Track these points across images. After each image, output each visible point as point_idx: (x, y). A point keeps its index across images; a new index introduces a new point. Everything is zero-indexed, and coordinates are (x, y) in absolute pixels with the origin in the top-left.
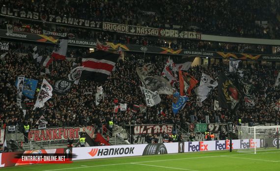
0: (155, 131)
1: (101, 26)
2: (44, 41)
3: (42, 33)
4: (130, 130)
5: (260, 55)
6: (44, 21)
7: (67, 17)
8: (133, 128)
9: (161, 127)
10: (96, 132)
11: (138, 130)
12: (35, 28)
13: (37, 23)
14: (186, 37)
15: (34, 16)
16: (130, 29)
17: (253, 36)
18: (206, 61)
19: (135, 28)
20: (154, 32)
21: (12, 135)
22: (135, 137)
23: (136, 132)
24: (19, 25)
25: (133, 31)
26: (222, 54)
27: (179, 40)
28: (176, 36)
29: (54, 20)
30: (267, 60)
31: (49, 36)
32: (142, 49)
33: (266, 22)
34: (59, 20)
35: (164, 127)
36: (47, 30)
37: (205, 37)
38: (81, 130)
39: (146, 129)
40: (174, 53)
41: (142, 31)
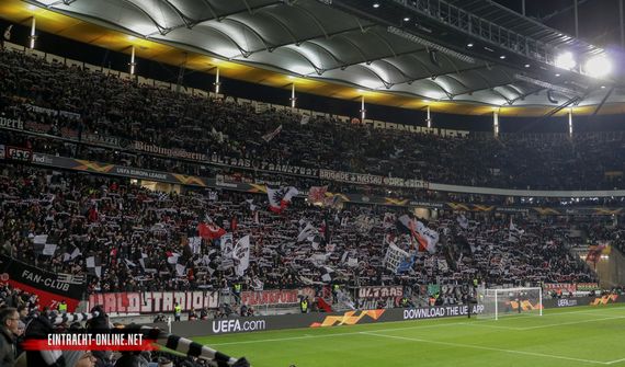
0: (383, 295)
1: (318, 174)
2: (256, 191)
3: (254, 182)
4: (355, 294)
5: (492, 207)
6: (256, 169)
7: (281, 165)
8: (358, 290)
9: (389, 289)
10: (316, 295)
11: (363, 293)
12: (246, 177)
13: (248, 171)
14: (412, 185)
15: (245, 164)
16: (350, 177)
17: (486, 185)
18: (434, 213)
19: (356, 176)
20: (376, 180)
22: (360, 301)
23: (360, 295)
24: (229, 174)
25: (353, 179)
26: (452, 205)
27: (404, 189)
28: (402, 184)
29: (267, 168)
30: (501, 212)
31: (261, 185)
32: (364, 199)
33: (498, 170)
34: (272, 168)
35: (392, 289)
36: (259, 178)
37: (433, 186)
38: (300, 292)
39: (372, 292)
40: (399, 204)
41: (363, 179)
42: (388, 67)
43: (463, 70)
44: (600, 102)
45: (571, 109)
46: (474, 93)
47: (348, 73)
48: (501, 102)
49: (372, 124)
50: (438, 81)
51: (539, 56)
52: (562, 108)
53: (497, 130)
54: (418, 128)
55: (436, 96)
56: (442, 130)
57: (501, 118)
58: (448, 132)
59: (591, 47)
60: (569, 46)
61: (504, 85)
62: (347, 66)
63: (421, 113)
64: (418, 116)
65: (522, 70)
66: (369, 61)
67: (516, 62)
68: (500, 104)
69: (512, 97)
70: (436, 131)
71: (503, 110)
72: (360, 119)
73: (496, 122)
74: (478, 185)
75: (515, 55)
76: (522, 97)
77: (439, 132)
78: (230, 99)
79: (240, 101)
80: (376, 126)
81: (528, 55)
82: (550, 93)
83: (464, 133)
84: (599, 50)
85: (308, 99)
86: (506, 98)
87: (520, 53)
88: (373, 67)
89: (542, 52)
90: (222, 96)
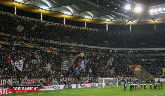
0: (68, 80)
1: (49, 42)
2: (28, 47)
3: (27, 44)
4: (59, 80)
5: (105, 53)
6: (28, 40)
7: (37, 38)
8: (60, 79)
9: (70, 78)
10: (46, 80)
11: (62, 80)
12: (24, 42)
13: (25, 40)
14: (80, 46)
15: (24, 38)
16: (59, 43)
17: (103, 46)
18: (87, 55)
19: (61, 43)
20: (68, 44)
21: (15, 81)
22: (60, 82)
23: (61, 80)
24: (19, 41)
25: (60, 43)
26: (92, 52)
27: (77, 47)
28: (76, 46)
29: (32, 39)
30: (108, 55)
31: (29, 45)
32: (64, 50)
33: (107, 42)
34: (33, 39)
35: (71, 78)
36: (29, 43)
37: (86, 46)
38: (41, 80)
39: (64, 79)
40: (75, 52)
41: (64, 43)
42: (73, 8)
43: (97, 9)
44: (138, 21)
45: (130, 23)
46: (100, 17)
47: (60, 9)
48: (109, 20)
49: (67, 26)
50: (89, 13)
51: (120, 5)
52: (127, 22)
53: (107, 29)
54: (82, 28)
55: (88, 18)
56: (90, 29)
57: (109, 25)
58: (92, 29)
59: (136, 3)
60: (129, 2)
61: (110, 15)
62: (59, 7)
63: (83, 23)
64: (82, 24)
65: (114, 10)
66: (66, 5)
67: (112, 7)
68: (108, 21)
69: (112, 18)
70: (88, 29)
71: (109, 23)
72: (64, 24)
73: (107, 26)
74: (101, 46)
75: (112, 5)
76: (115, 19)
77: (89, 29)
78: (20, 17)
79: (23, 17)
80: (69, 27)
81: (116, 5)
82: (123, 17)
83: (97, 30)
84: (138, 4)
85: (46, 17)
86: (110, 19)
87: (113, 4)
88: (68, 7)
89: (121, 4)
90: (17, 15)
